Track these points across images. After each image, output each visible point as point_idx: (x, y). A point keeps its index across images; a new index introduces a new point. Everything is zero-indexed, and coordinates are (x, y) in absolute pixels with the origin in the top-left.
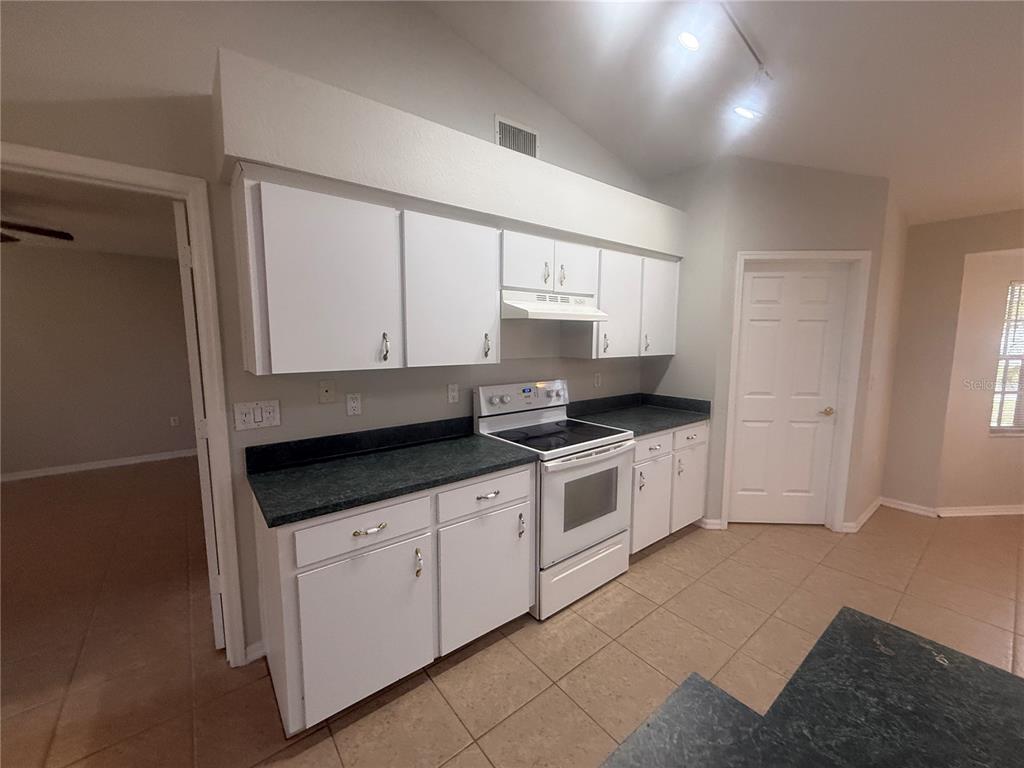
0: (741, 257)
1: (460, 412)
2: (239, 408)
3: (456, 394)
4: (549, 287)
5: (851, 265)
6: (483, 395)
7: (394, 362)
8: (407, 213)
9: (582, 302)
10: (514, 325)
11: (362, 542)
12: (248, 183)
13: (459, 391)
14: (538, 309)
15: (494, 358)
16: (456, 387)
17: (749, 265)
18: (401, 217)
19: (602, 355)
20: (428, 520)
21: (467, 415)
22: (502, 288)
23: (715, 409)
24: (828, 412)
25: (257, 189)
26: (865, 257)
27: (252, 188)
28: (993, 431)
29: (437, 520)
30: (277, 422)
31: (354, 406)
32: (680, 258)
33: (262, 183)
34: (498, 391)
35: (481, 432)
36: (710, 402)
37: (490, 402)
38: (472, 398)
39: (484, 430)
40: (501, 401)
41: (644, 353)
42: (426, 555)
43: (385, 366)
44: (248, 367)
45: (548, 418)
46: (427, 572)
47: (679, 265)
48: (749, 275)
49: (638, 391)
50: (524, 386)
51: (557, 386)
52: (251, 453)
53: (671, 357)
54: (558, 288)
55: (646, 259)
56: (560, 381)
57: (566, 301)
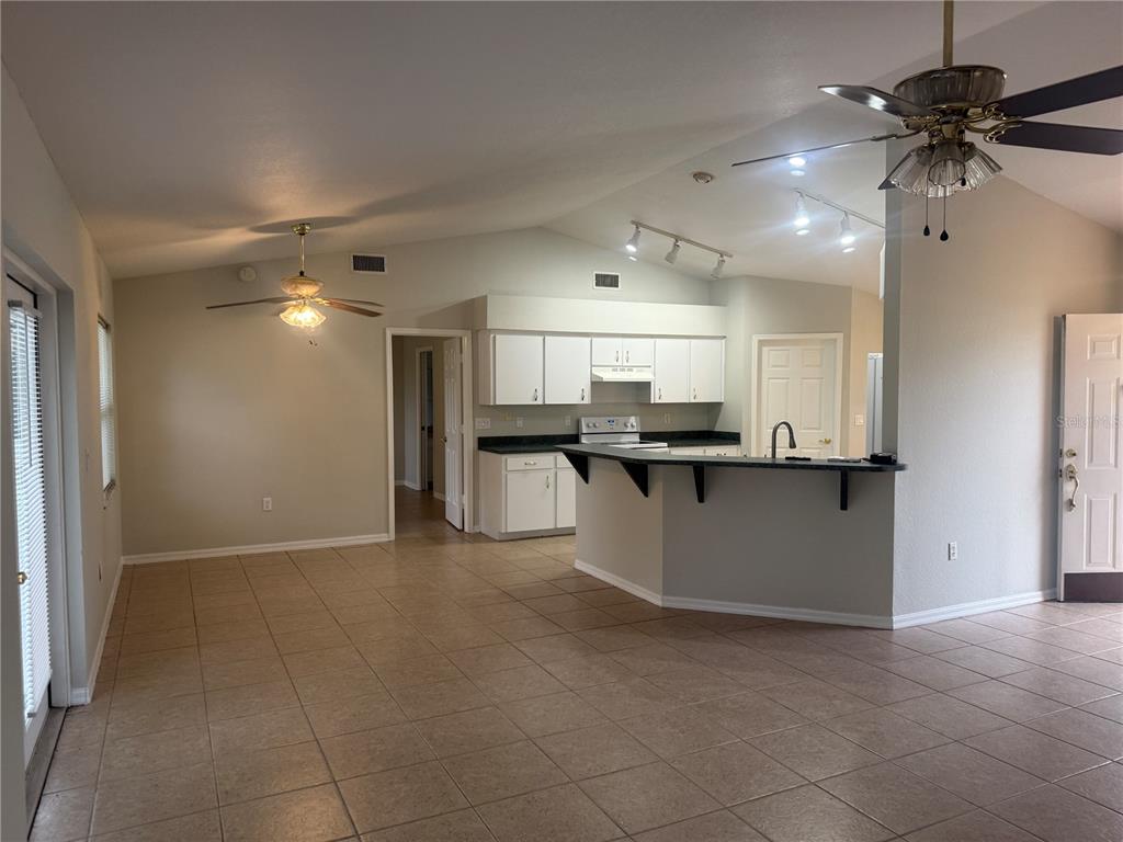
0: (756, 339)
1: (572, 432)
2: (477, 419)
3: (569, 421)
4: (619, 363)
5: (835, 340)
6: (583, 422)
7: (540, 402)
8: (547, 338)
9: (643, 371)
10: (598, 386)
11: (528, 467)
12: (492, 336)
13: (571, 420)
14: (608, 376)
15: (587, 401)
17: (762, 343)
18: (544, 339)
19: (658, 401)
20: (553, 466)
21: (575, 433)
22: (592, 366)
23: (744, 438)
25: (495, 337)
26: (838, 337)
29: (556, 466)
30: (489, 427)
31: (520, 423)
32: (724, 337)
33: (497, 336)
34: (591, 421)
37: (588, 426)
38: (578, 423)
39: (584, 440)
40: (595, 426)
41: (693, 401)
42: (551, 480)
43: (535, 403)
44: (481, 402)
45: (625, 438)
46: (552, 488)
47: (723, 341)
48: (765, 349)
49: (706, 429)
50: (609, 418)
51: (633, 420)
52: (480, 439)
53: (720, 404)
54: (625, 364)
55: (693, 341)
56: (633, 417)
57: (631, 371)
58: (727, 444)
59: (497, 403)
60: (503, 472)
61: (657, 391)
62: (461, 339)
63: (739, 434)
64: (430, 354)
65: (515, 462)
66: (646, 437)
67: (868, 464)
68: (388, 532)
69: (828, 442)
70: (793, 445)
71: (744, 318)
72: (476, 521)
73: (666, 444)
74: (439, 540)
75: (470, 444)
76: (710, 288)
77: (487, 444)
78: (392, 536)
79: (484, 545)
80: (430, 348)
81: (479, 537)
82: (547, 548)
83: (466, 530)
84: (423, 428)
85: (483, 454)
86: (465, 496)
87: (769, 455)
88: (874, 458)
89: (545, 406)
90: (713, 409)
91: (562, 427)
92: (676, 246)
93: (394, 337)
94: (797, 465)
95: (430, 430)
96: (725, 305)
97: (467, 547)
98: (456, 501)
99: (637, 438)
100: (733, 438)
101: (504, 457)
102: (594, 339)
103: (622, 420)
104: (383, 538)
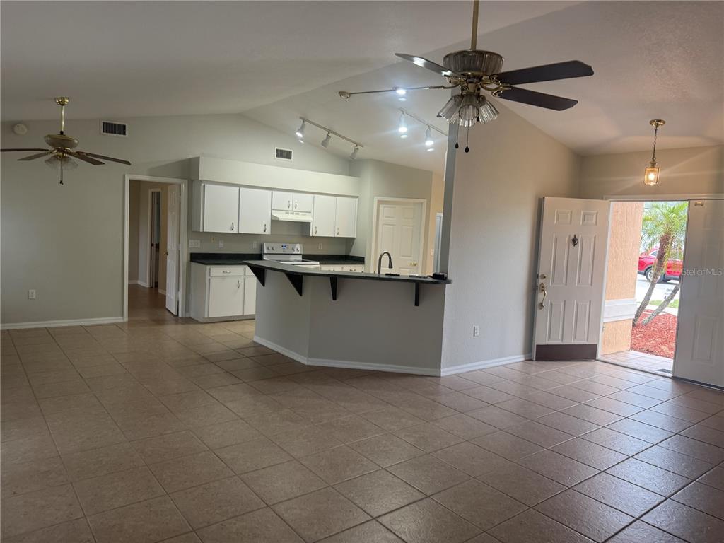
0: (376, 199)
1: (257, 252)
2: (190, 241)
4: (290, 209)
5: (422, 203)
6: (265, 246)
7: (235, 231)
8: (241, 189)
9: (305, 215)
10: (275, 222)
11: (225, 275)
12: (202, 185)
13: (257, 244)
14: (282, 216)
15: (268, 232)
16: (255, 243)
17: (380, 202)
18: (239, 190)
19: (314, 235)
20: (242, 274)
21: (259, 253)
22: (272, 210)
23: (366, 260)
25: (204, 186)
26: (424, 201)
29: (245, 275)
30: (199, 246)
31: (221, 245)
32: (358, 197)
33: (207, 184)
34: (272, 245)
37: (268, 249)
38: (262, 247)
39: (265, 258)
40: (273, 249)
41: (337, 236)
42: (241, 283)
43: (232, 232)
44: (194, 230)
45: (293, 258)
46: (241, 288)
47: (357, 199)
48: (381, 207)
49: (344, 254)
50: (284, 245)
51: (298, 246)
52: (192, 254)
53: (353, 239)
54: (294, 209)
55: (338, 198)
56: (298, 245)
57: (298, 214)
58: (356, 264)
59: (205, 230)
60: (208, 278)
61: (314, 229)
62: (180, 185)
63: (363, 258)
64: (159, 194)
65: (216, 271)
66: (306, 257)
67: (431, 279)
68: (122, 315)
69: (415, 265)
70: (391, 266)
71: (369, 185)
72: (187, 309)
73: (318, 263)
74: (160, 322)
75: (185, 257)
76: (350, 165)
77: (196, 258)
78: (126, 319)
79: (192, 326)
80: (159, 190)
81: (188, 320)
82: (238, 328)
83: (180, 315)
84: (152, 245)
85: (194, 265)
86: (180, 294)
87: (377, 272)
88: (435, 276)
89: (238, 234)
90: (349, 241)
91: (252, 249)
92: (328, 136)
93: (131, 181)
94: (392, 279)
95: (158, 246)
96: (359, 177)
97: (180, 327)
98: (173, 296)
99: (300, 258)
100: (360, 260)
101: (208, 267)
102: (274, 192)
103: (291, 246)
104: (119, 320)
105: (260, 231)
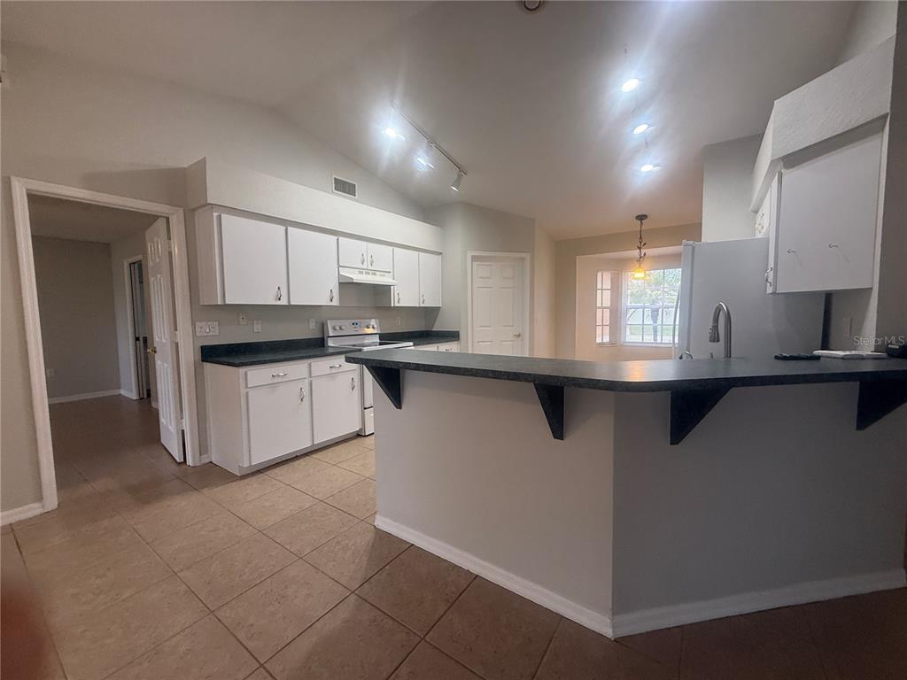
0: (470, 254)
1: (317, 335)
2: (198, 324)
3: (314, 324)
4: (364, 266)
5: (524, 259)
6: (330, 325)
7: (284, 302)
8: (289, 228)
9: (384, 276)
10: (346, 286)
11: (276, 380)
12: (215, 214)
13: (316, 322)
14: (358, 277)
15: (336, 302)
16: (314, 320)
17: (474, 258)
18: (286, 230)
19: (397, 305)
20: (306, 374)
21: (321, 336)
22: (339, 266)
23: (462, 335)
24: (519, 336)
25: (219, 218)
26: (527, 256)
27: (217, 216)
28: (599, 344)
29: (311, 377)
30: (217, 334)
31: (258, 327)
32: (441, 253)
33: (222, 215)
34: (337, 323)
35: (329, 345)
36: (458, 332)
37: (334, 329)
38: (323, 327)
39: (331, 343)
40: (341, 328)
41: (422, 305)
42: (306, 392)
43: (279, 303)
44: (205, 301)
45: (368, 340)
46: (307, 400)
47: (440, 257)
48: (475, 264)
49: (425, 329)
50: (353, 321)
51: (373, 322)
52: (203, 348)
53: (438, 309)
54: (370, 267)
55: (421, 253)
56: (373, 320)
57: (375, 274)
58: (451, 341)
59: (227, 302)
60: (243, 391)
61: (396, 295)
62: (168, 219)
65: (258, 375)
66: (386, 338)
71: (460, 236)
72: (203, 448)
73: (411, 344)
75: (189, 355)
77: (211, 354)
78: (51, 499)
80: (140, 257)
81: (212, 475)
83: (190, 462)
84: (137, 339)
85: (209, 367)
89: (289, 307)
91: (307, 331)
92: (429, 146)
96: (442, 227)
98: (173, 424)
99: (377, 339)
100: (453, 336)
101: (242, 370)
102: (340, 238)
103: (364, 322)
104: (30, 511)
105: (324, 301)
